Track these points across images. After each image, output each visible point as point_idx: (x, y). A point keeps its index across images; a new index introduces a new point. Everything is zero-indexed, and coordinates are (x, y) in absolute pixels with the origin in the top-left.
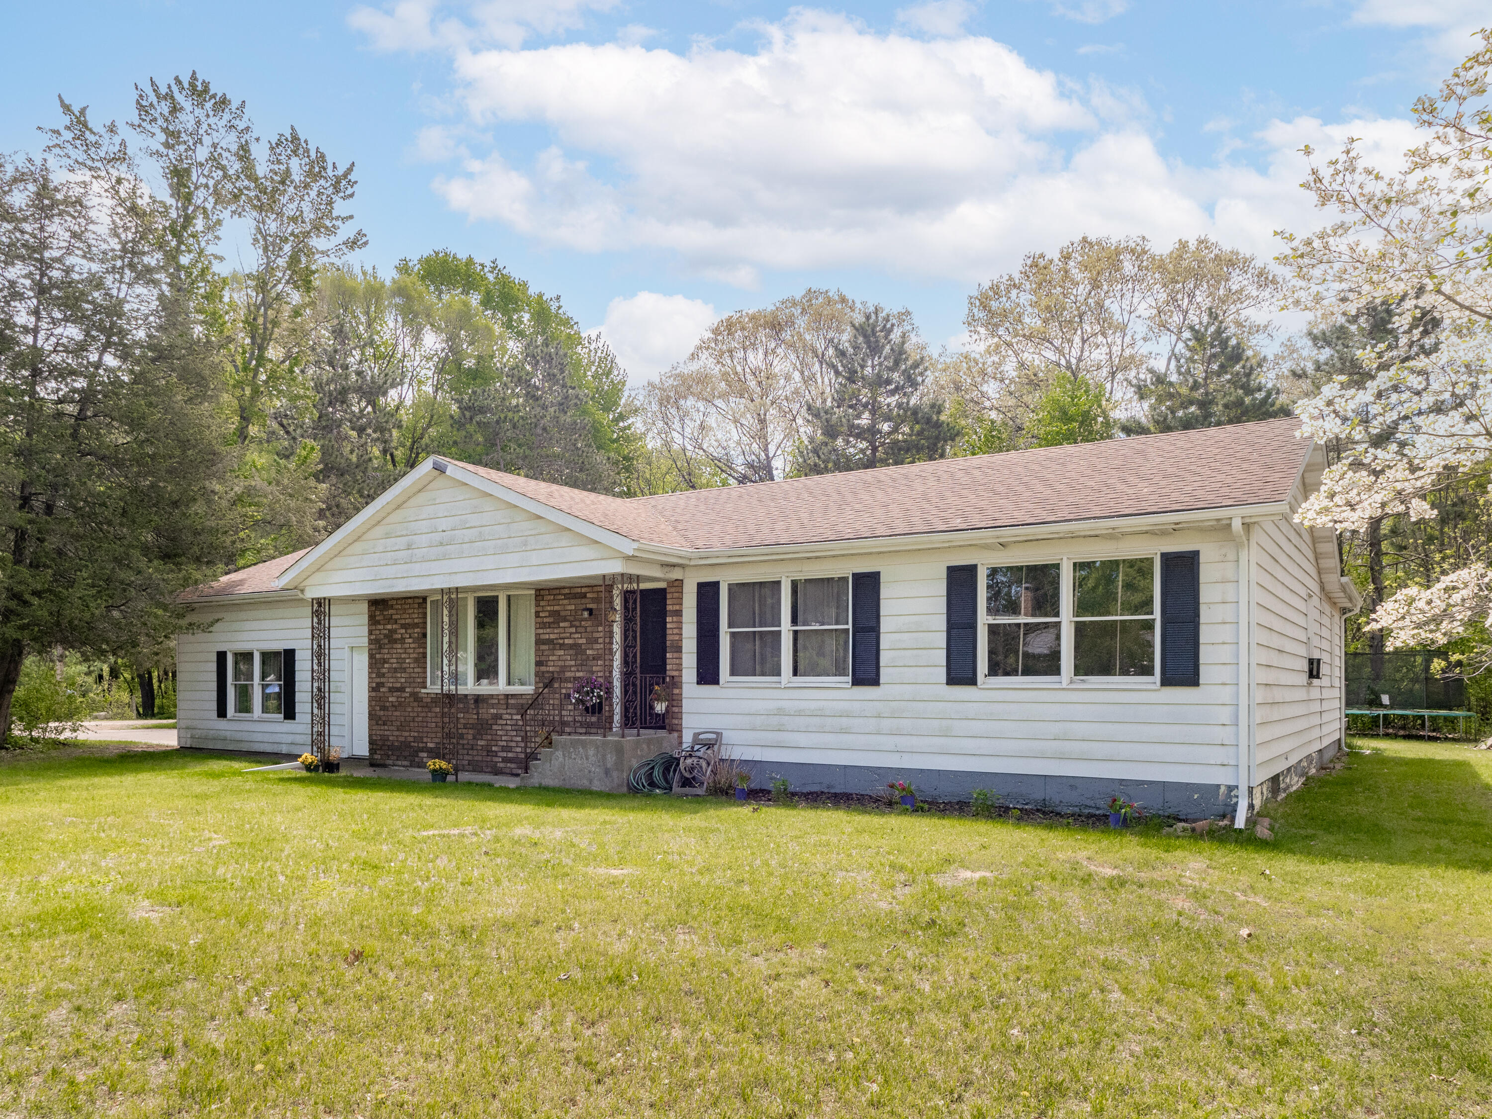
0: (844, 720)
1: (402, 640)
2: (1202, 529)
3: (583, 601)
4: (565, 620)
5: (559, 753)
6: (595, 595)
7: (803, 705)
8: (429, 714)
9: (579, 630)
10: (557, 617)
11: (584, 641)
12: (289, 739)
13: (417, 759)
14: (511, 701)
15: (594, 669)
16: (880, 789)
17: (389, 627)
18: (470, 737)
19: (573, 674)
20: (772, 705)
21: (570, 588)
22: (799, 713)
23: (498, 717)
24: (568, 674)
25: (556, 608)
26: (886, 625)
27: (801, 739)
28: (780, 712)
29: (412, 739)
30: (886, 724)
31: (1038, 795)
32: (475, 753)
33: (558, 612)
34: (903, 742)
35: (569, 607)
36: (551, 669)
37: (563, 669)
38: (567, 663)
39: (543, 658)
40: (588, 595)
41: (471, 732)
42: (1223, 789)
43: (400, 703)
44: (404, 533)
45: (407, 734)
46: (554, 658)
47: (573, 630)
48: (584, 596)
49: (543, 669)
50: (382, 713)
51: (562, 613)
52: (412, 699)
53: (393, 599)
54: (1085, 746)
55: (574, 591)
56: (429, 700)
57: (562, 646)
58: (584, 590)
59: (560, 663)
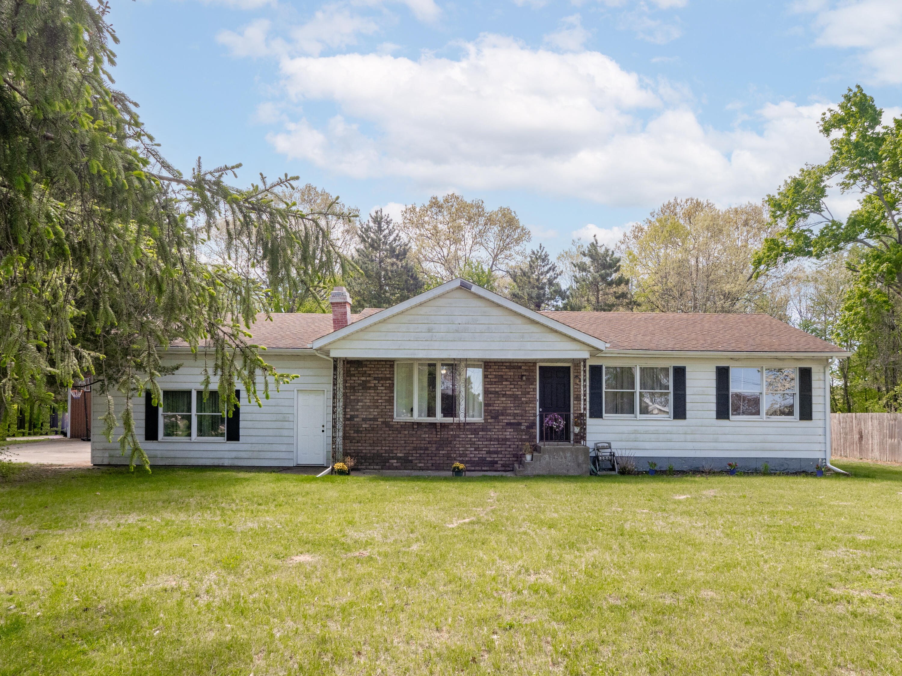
0: (668, 435)
1: (375, 388)
2: (813, 359)
3: (519, 370)
4: (506, 380)
5: (547, 456)
6: (527, 368)
7: (647, 428)
8: (399, 435)
9: (516, 386)
10: (501, 379)
11: (520, 393)
12: (233, 455)
13: (387, 464)
14: (468, 427)
15: (527, 409)
16: (685, 467)
17: (363, 379)
18: (434, 449)
19: (512, 411)
20: (631, 429)
21: (510, 363)
22: (646, 433)
23: (455, 436)
24: (508, 411)
25: (500, 373)
26: (688, 391)
27: (647, 445)
28: (636, 432)
29: (384, 451)
30: (689, 437)
31: (754, 466)
32: (437, 458)
33: (502, 375)
34: (697, 445)
35: (509, 374)
36: (496, 408)
37: (505, 408)
38: (508, 405)
39: (491, 402)
40: (523, 367)
41: (434, 445)
42: (820, 460)
43: (373, 429)
44: (426, 321)
45: (380, 448)
46: (499, 402)
47: (513, 386)
48: (520, 367)
49: (490, 408)
50: (356, 435)
51: (505, 377)
52: (384, 426)
53: (367, 361)
54: (772, 444)
55: (512, 364)
56: (399, 426)
57: (504, 395)
58: (519, 364)
59: (503, 405)
